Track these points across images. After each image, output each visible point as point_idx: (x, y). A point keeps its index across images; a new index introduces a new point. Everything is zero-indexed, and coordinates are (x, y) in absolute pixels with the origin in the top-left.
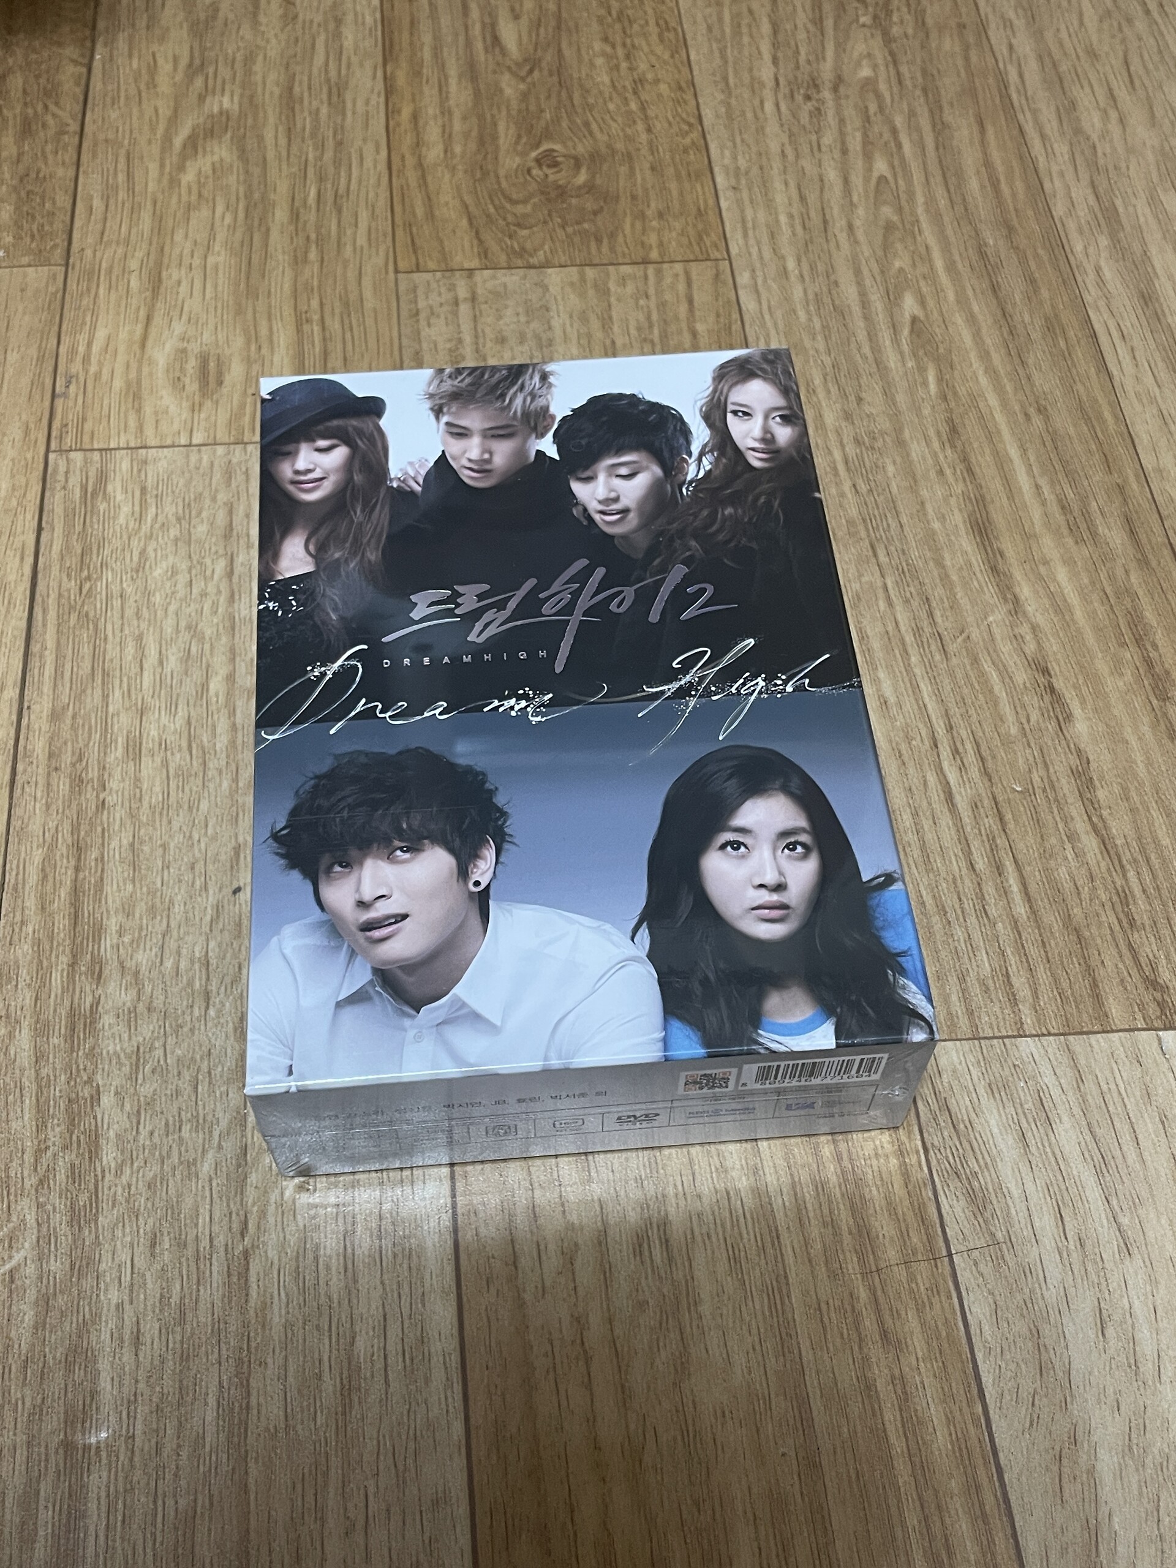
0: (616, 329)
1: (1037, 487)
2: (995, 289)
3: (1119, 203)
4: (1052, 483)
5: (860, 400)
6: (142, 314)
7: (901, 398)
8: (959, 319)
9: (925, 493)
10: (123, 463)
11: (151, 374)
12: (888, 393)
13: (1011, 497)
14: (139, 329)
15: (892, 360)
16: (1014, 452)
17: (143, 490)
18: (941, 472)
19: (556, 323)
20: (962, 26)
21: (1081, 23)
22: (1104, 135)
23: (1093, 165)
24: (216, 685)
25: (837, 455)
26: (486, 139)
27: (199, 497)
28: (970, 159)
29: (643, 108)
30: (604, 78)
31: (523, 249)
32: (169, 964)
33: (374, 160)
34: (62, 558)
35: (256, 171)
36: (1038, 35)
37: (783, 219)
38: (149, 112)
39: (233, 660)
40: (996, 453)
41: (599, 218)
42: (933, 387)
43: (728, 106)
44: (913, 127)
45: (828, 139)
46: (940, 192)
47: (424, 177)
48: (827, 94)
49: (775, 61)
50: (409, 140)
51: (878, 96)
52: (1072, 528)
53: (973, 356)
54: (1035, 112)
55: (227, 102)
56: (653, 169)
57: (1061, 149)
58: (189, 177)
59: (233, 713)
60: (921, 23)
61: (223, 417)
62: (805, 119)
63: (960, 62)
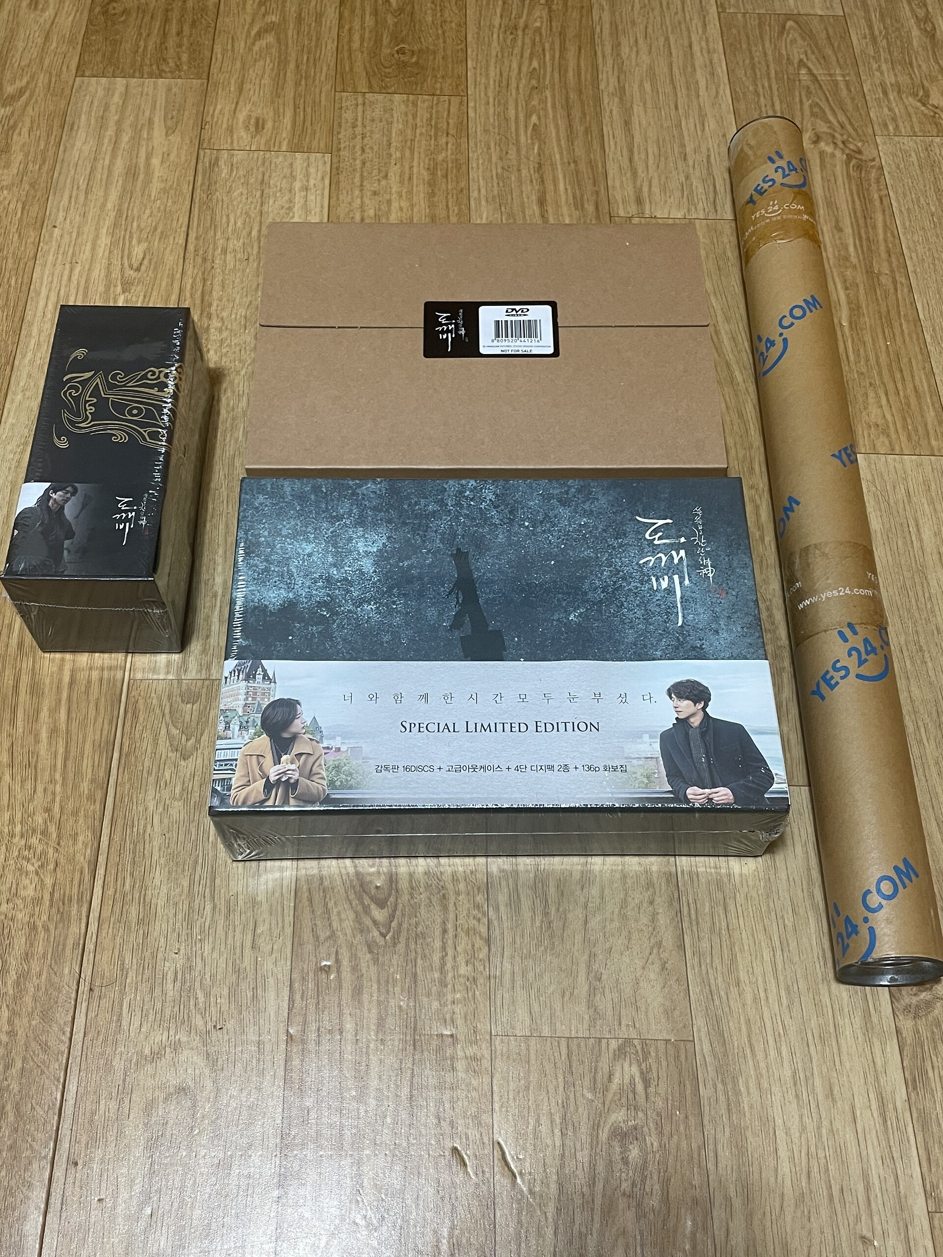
0: (418, 119)
1: (566, 189)
2: (569, 115)
3: (627, 86)
4: (572, 188)
5: (507, 153)
6: (235, 101)
7: (523, 152)
8: (552, 126)
9: (524, 189)
10: (225, 155)
11: (237, 123)
12: (518, 151)
13: (555, 193)
14: (233, 106)
15: (523, 139)
16: (561, 176)
17: (232, 165)
18: (532, 181)
19: (395, 115)
20: (582, 7)
21: (632, 9)
22: (629, 57)
23: (621, 70)
24: (254, 233)
25: (494, 172)
26: (378, 41)
27: (252, 169)
28: (572, 64)
29: (444, 33)
30: (429, 19)
31: (386, 86)
32: (233, 316)
33: (331, 46)
34: (201, 186)
35: (283, 47)
36: (613, 13)
37: (492, 82)
38: (242, 21)
39: (261, 226)
40: (554, 176)
41: (419, 76)
42: (536, 151)
43: (478, 33)
44: (552, 49)
45: (517, 51)
46: (556, 75)
47: (350, 55)
48: (520, 33)
49: (501, 17)
50: (346, 40)
51: (541, 34)
52: (576, 205)
53: (554, 140)
54: (603, 46)
55: (273, 18)
56: (443, 58)
57: (610, 62)
58: (256, 48)
59: (259, 242)
60: (565, 4)
61: (263, 141)
62: (509, 43)
63: (577, 22)
